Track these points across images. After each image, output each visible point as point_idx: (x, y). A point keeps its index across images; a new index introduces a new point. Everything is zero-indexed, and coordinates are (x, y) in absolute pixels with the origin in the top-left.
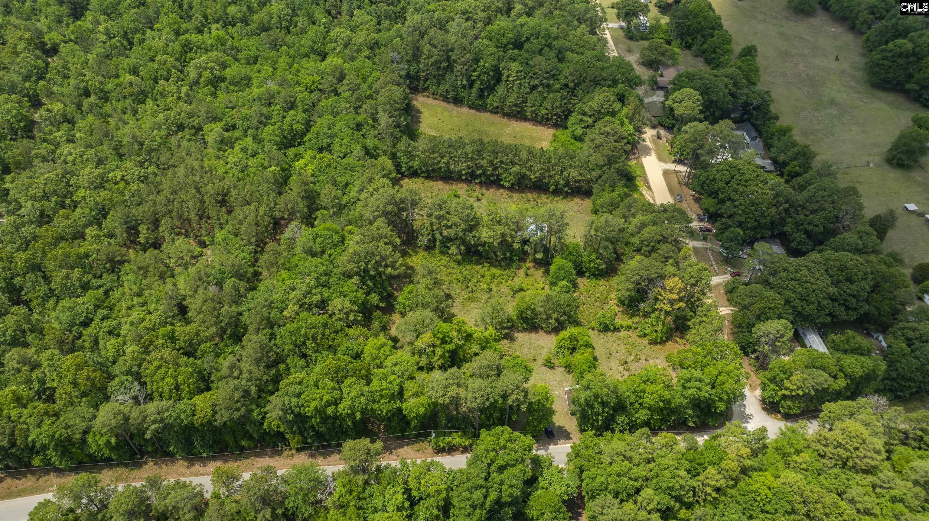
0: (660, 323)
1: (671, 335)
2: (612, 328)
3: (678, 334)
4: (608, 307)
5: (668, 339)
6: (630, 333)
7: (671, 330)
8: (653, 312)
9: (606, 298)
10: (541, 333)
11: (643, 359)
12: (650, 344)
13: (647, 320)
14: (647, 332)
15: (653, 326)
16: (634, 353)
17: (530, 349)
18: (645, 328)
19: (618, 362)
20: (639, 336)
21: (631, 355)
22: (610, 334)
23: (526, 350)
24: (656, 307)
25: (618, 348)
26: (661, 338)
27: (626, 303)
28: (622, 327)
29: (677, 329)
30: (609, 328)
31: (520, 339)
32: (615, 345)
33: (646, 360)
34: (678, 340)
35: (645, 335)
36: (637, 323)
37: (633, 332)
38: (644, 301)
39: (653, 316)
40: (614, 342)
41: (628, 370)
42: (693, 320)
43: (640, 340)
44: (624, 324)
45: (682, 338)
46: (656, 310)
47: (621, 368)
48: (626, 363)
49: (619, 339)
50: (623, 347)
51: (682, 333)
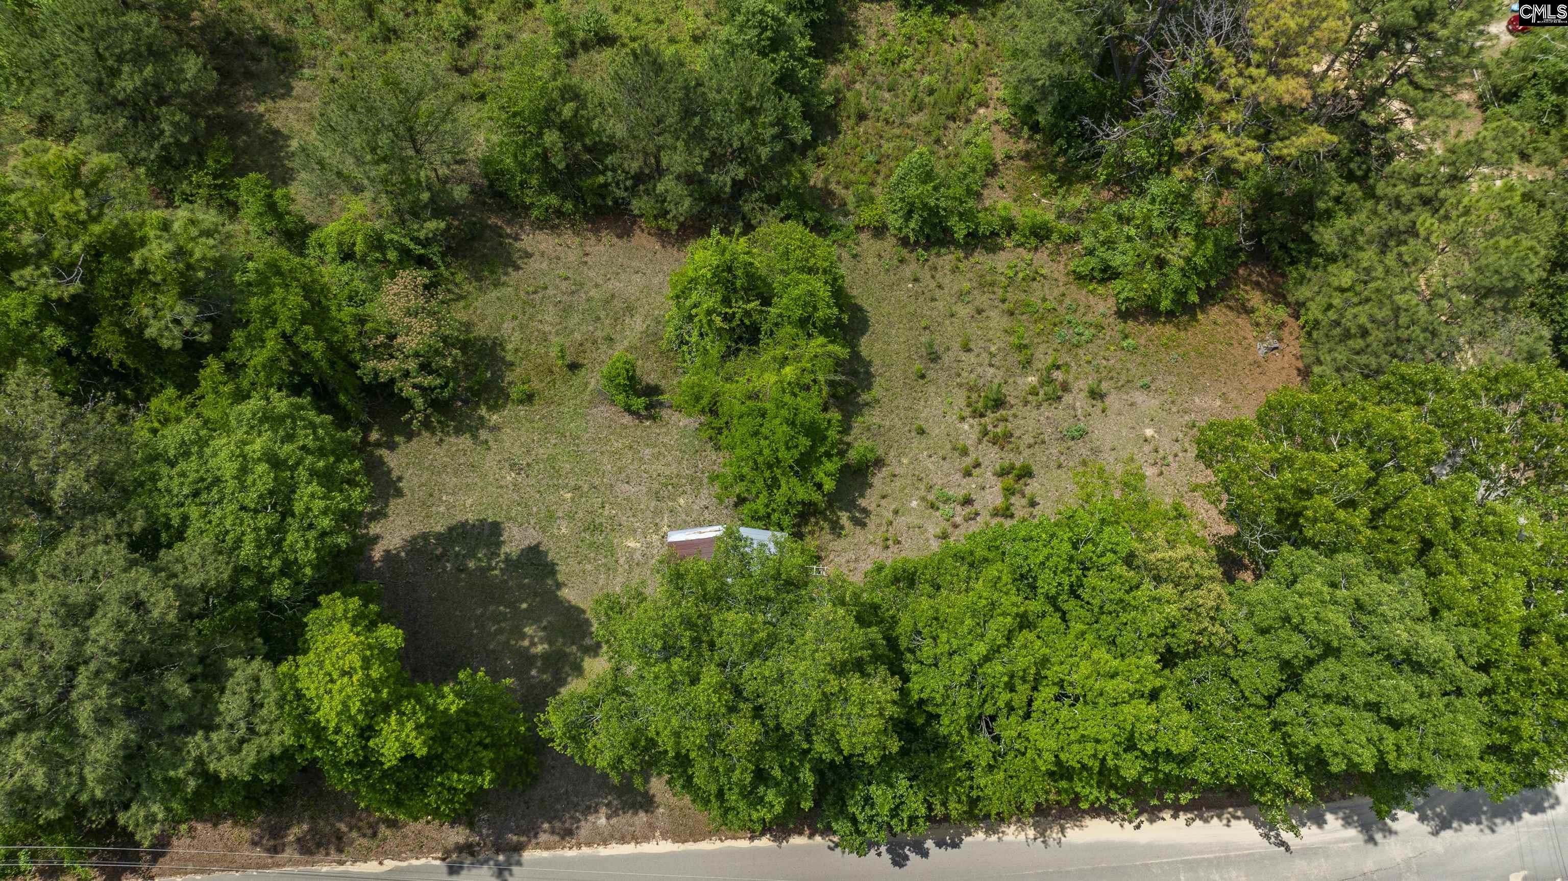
0: (1186, 227)
1: (1227, 283)
2: (960, 231)
3: (1257, 273)
4: (965, 135)
5: (1208, 297)
6: (1041, 258)
7: (1233, 252)
8: (1162, 168)
9: (962, 96)
10: (643, 240)
11: (1081, 385)
12: (1124, 315)
13: (1125, 207)
14: (1117, 261)
15: (1150, 234)
16: (1042, 360)
17: (566, 310)
18: (1109, 243)
19: (960, 398)
20: (1079, 277)
21: (1027, 364)
22: (948, 258)
23: (550, 315)
24: (1181, 144)
25: (973, 330)
26: (1180, 294)
27: (1043, 117)
28: (1010, 227)
29: (1260, 255)
30: (947, 231)
31: (535, 264)
32: (963, 311)
33: (1095, 395)
34: (1255, 298)
35: (1108, 274)
36: (1077, 216)
37: (1056, 252)
38: (1125, 115)
39: (1156, 187)
40: (961, 295)
41: (1003, 440)
42: (1342, 222)
43: (1079, 294)
44: (1022, 215)
45: (1279, 296)
46: (1178, 158)
47: (969, 430)
48: (999, 403)
49: (986, 284)
50: (997, 320)
51: (1276, 269)
